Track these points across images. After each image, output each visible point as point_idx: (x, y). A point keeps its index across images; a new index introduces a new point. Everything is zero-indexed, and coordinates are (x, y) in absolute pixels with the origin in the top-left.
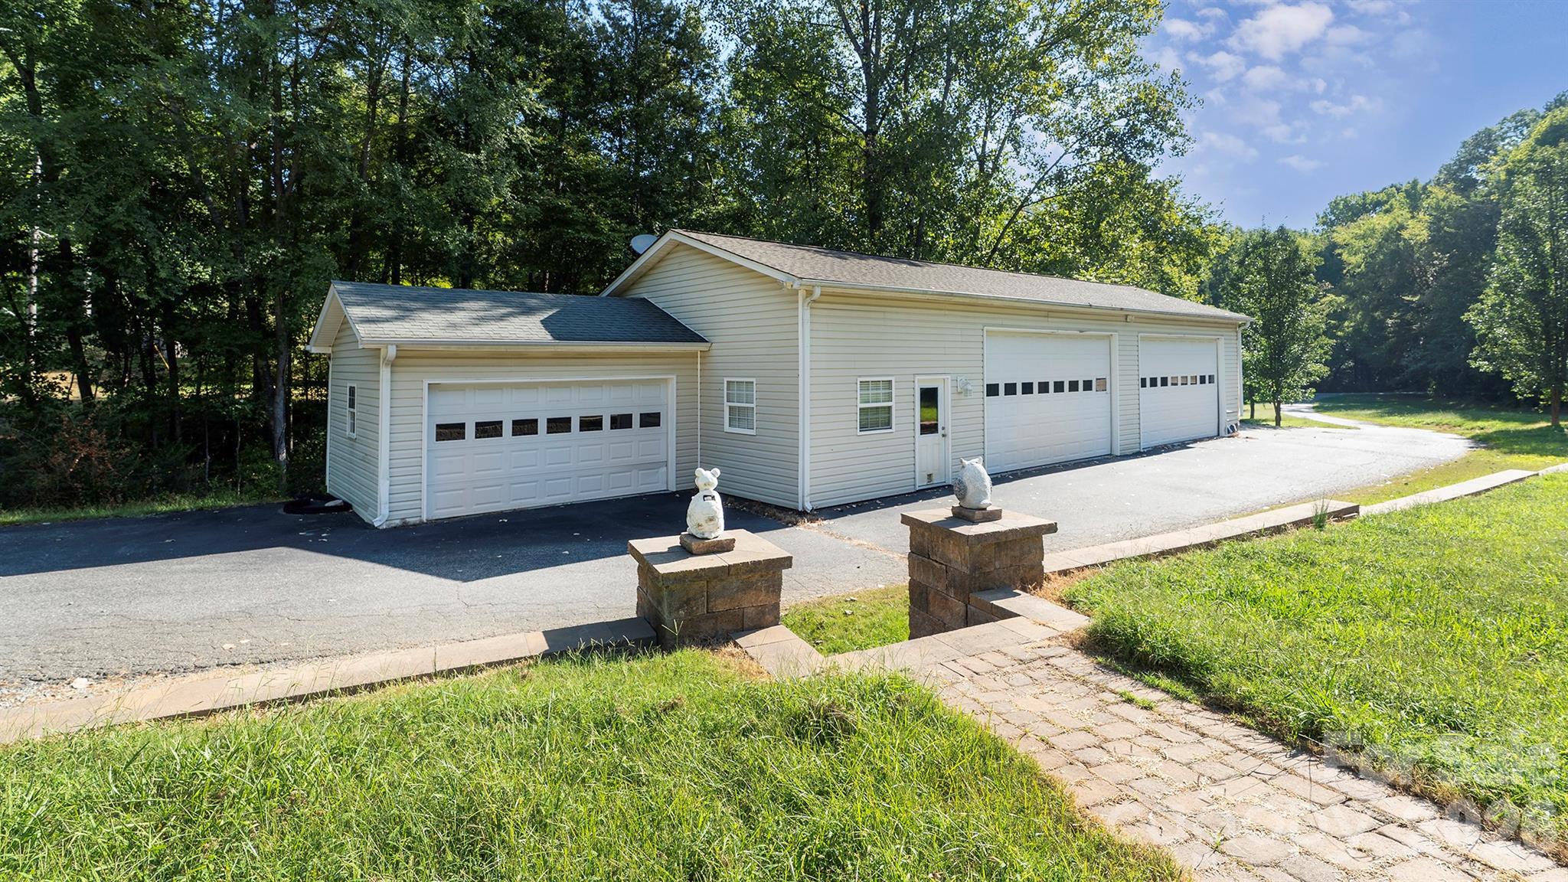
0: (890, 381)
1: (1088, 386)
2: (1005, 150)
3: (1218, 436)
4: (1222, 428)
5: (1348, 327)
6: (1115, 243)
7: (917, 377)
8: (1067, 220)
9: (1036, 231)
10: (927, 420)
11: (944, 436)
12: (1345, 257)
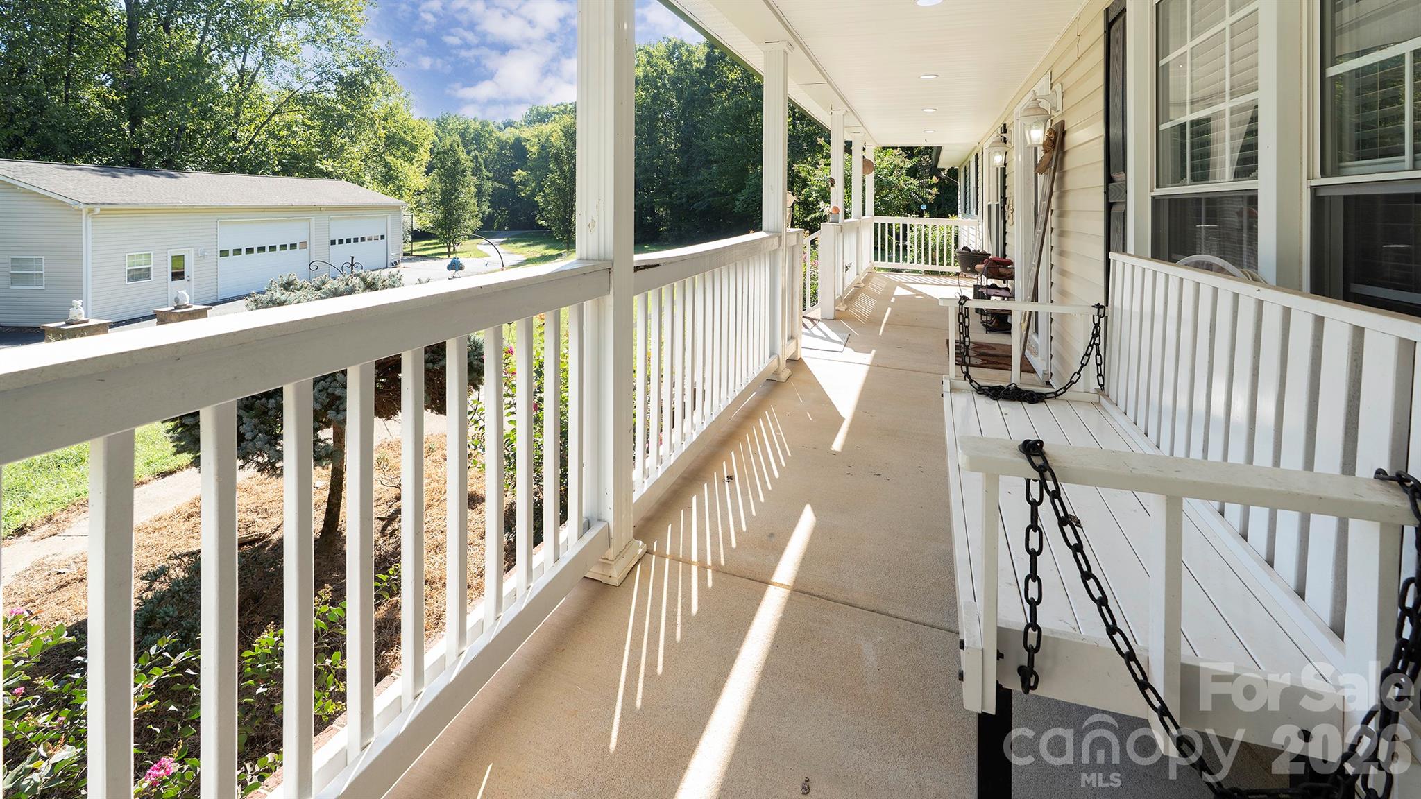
0: (150, 254)
1: (293, 246)
2: (260, 70)
3: (387, 267)
4: (389, 264)
5: (528, 191)
6: (342, 149)
7: (169, 250)
8: (310, 128)
9: (285, 133)
10: (177, 269)
11: (188, 280)
12: (528, 147)
